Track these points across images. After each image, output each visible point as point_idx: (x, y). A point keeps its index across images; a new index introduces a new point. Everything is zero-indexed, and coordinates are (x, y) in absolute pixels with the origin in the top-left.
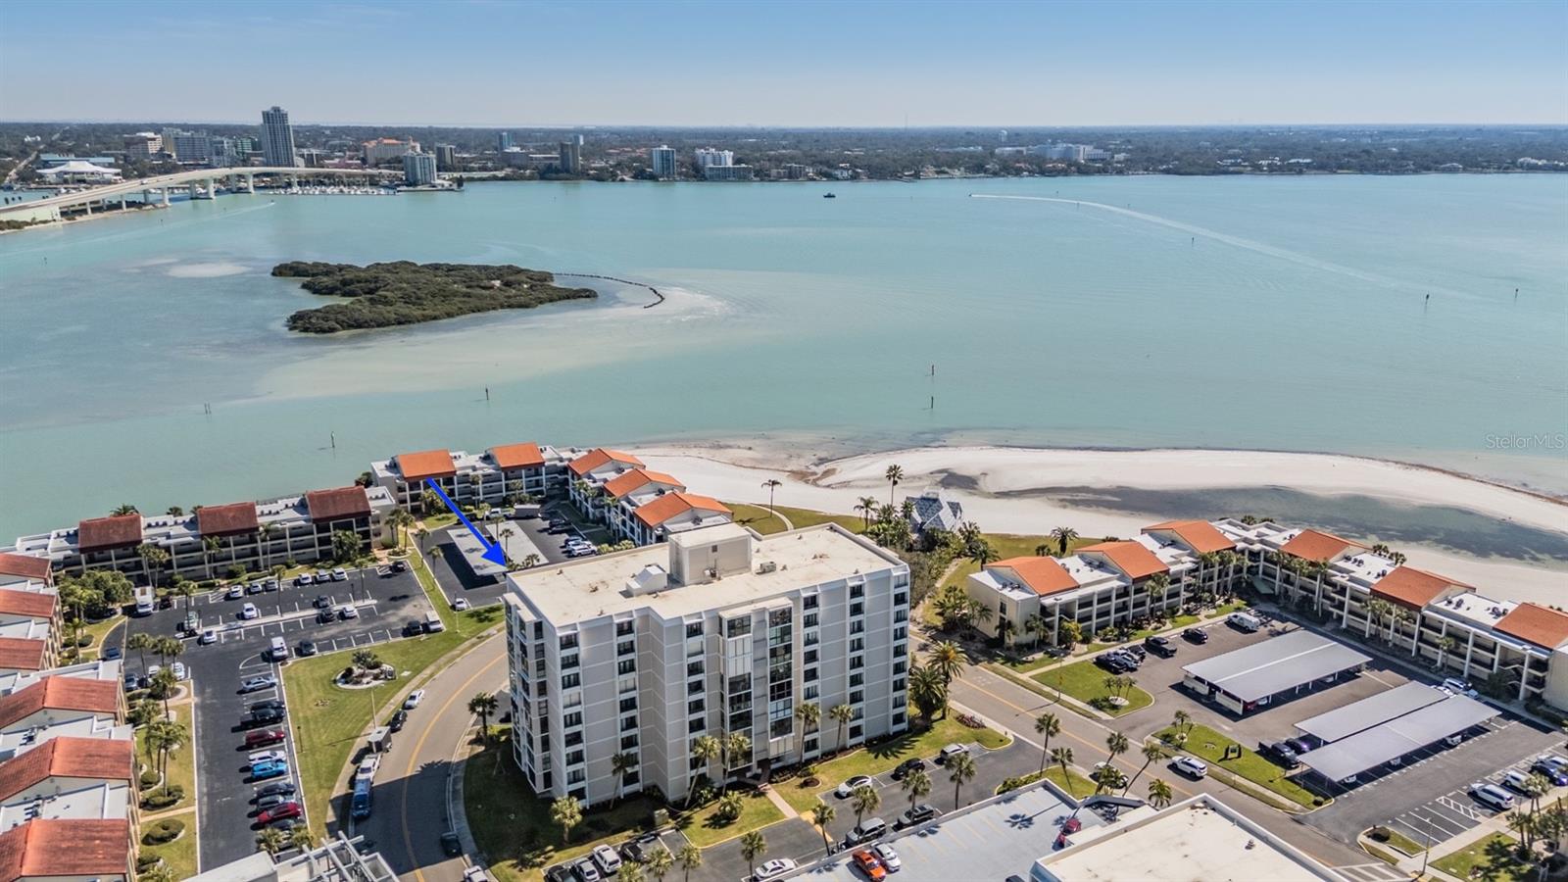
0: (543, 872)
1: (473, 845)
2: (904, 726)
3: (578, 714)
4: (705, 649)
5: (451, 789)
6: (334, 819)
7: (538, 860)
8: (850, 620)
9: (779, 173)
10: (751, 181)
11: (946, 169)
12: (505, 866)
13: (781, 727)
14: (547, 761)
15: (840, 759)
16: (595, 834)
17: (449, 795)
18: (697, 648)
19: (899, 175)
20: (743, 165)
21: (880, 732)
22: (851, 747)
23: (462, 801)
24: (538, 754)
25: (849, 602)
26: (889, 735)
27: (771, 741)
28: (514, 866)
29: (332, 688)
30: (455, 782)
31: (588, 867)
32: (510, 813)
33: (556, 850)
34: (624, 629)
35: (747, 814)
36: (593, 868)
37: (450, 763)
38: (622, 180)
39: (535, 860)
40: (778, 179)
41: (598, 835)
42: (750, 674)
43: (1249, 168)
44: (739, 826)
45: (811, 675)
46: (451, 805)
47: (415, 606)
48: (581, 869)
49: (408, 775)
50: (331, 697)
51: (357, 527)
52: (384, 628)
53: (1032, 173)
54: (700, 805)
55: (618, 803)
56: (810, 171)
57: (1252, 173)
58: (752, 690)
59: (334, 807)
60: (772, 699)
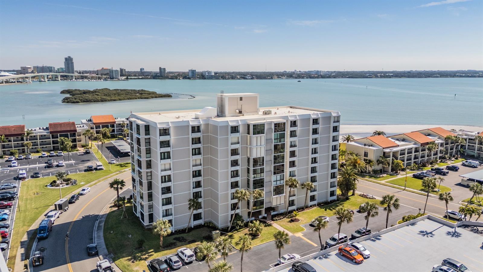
0: (147, 263)
1: (106, 251)
2: (335, 198)
3: (169, 176)
4: (240, 141)
5: (97, 226)
6: (26, 239)
7: (144, 257)
8: (312, 137)
9: (228, 77)
10: (220, 79)
11: (281, 77)
12: (124, 261)
13: (278, 190)
14: (151, 207)
15: (306, 211)
16: (178, 243)
17: (95, 228)
18: (235, 140)
19: (266, 78)
20: (217, 75)
21: (324, 200)
22: (311, 206)
23: (102, 231)
24: (145, 203)
25: (312, 127)
26: (328, 202)
27: (274, 197)
28: (129, 260)
29: (45, 188)
30: (100, 222)
31: (175, 259)
32: (129, 234)
33: (156, 252)
34: (196, 129)
35: (264, 234)
36: (177, 259)
37: (98, 215)
38: (179, 79)
39: (142, 257)
40: (228, 79)
41: (180, 243)
42: (263, 157)
43: (374, 77)
44: (261, 239)
45: (292, 164)
46: (96, 233)
47: (92, 163)
48: (171, 260)
49: (74, 220)
50: (42, 191)
51: (70, 137)
52: (76, 169)
53: (307, 78)
54: (237, 230)
55: (190, 229)
56: (238, 77)
57: (375, 78)
58: (264, 167)
59: (28, 234)
60: (275, 173)
